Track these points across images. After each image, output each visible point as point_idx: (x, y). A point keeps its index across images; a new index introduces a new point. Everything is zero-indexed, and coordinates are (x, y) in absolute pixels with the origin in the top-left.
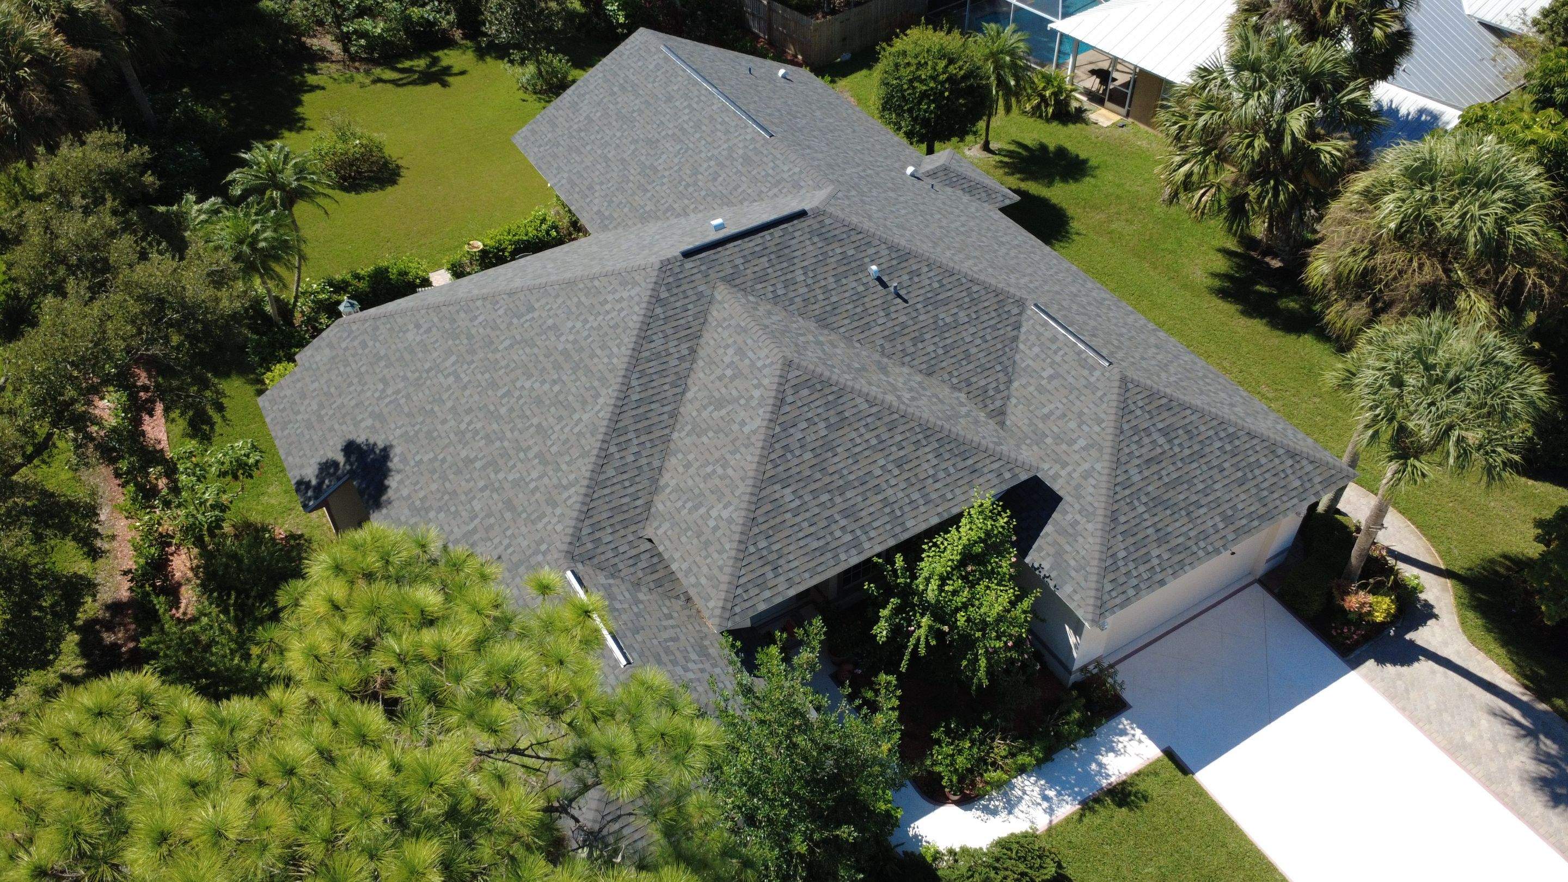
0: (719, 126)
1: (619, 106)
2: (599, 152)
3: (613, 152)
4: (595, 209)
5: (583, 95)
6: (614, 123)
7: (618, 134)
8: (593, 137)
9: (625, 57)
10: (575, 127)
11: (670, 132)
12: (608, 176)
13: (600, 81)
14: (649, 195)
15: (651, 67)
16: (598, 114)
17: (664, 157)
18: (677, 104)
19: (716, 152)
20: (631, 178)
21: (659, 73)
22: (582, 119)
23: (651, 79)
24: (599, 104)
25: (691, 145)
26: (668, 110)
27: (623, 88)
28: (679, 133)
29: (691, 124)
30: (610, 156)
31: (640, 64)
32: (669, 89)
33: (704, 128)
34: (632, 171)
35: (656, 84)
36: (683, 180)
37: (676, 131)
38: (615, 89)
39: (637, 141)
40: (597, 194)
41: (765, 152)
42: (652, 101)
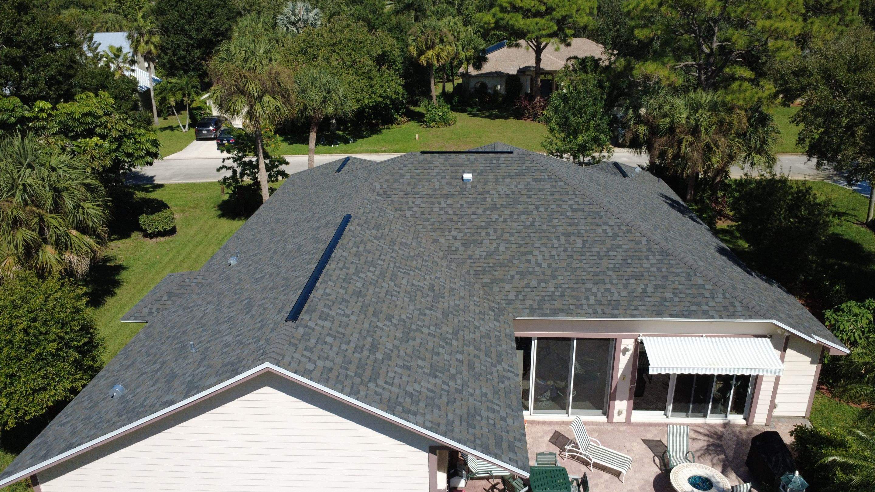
0: (361, 249)
1: (397, 343)
2: (454, 342)
3: (445, 328)
4: (497, 323)
5: (411, 395)
6: (418, 340)
7: (425, 330)
8: (447, 357)
9: (328, 364)
10: (451, 383)
11: (392, 284)
12: (466, 324)
13: (380, 382)
14: (453, 286)
15: (328, 324)
16: (420, 362)
17: (415, 282)
18: (359, 285)
19: (386, 247)
20: (452, 303)
21: (332, 313)
22: (438, 381)
23: (345, 319)
24: (409, 368)
25: (392, 265)
26: (371, 291)
27: (374, 348)
28: (388, 276)
29: (372, 269)
30: (450, 330)
31: (329, 340)
32: (347, 297)
33: (370, 259)
34: (446, 305)
35: (348, 312)
36: (423, 265)
37: (387, 279)
38: (380, 356)
39: (419, 310)
40: (487, 327)
41: (364, 218)
42: (371, 309)
